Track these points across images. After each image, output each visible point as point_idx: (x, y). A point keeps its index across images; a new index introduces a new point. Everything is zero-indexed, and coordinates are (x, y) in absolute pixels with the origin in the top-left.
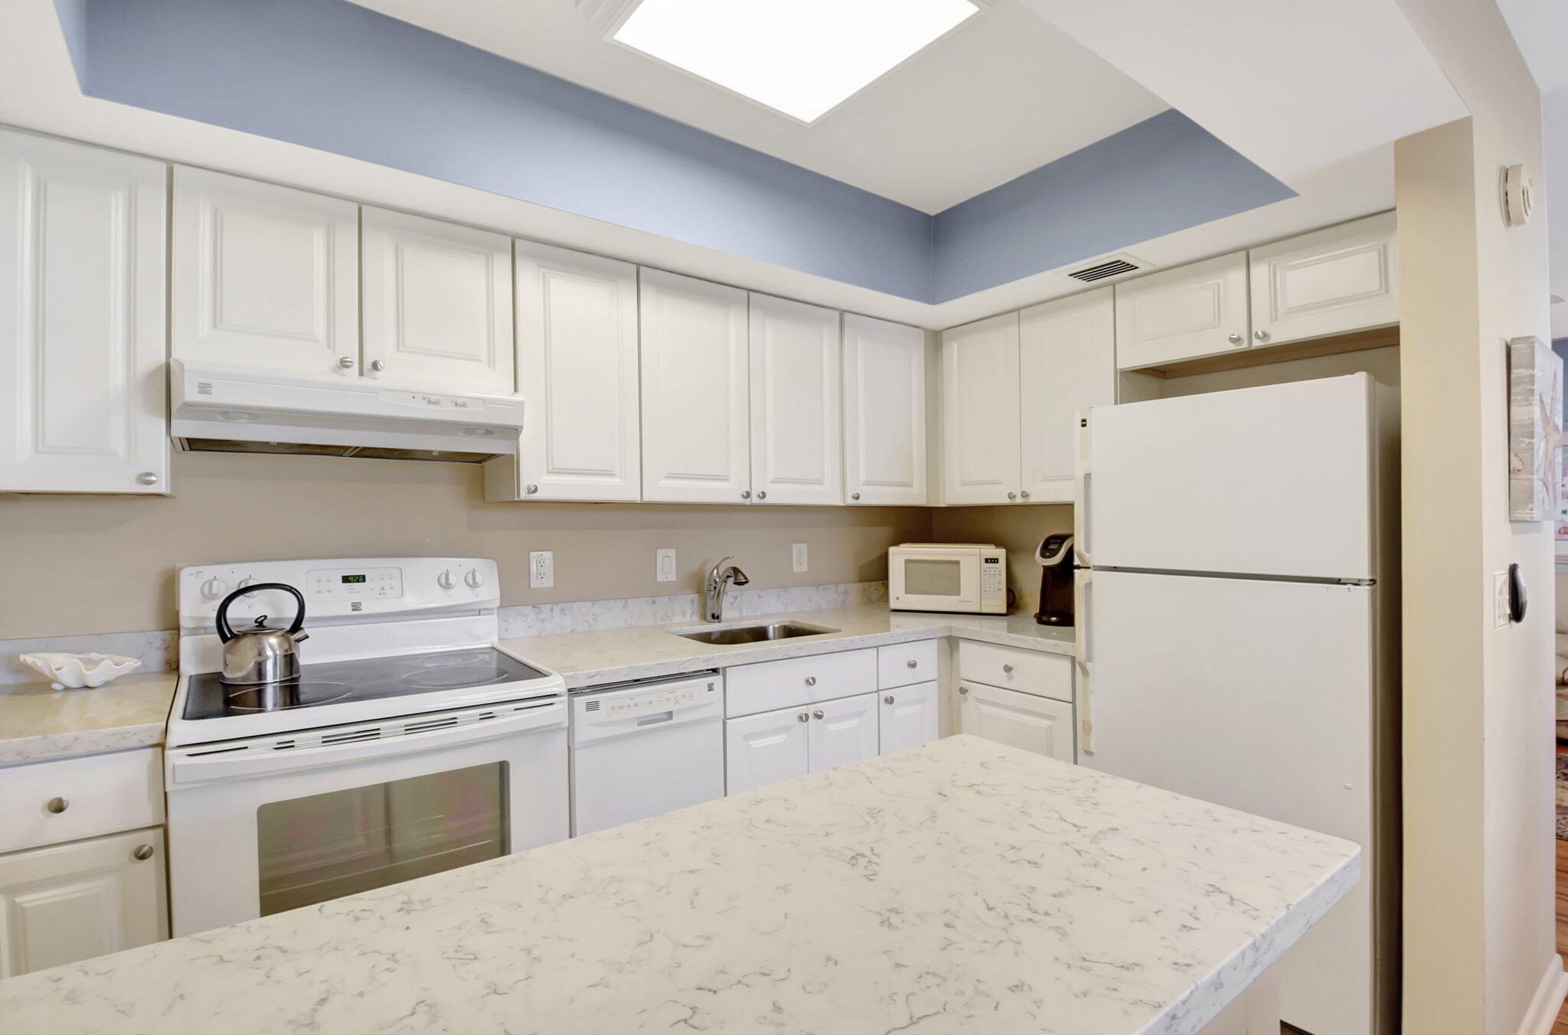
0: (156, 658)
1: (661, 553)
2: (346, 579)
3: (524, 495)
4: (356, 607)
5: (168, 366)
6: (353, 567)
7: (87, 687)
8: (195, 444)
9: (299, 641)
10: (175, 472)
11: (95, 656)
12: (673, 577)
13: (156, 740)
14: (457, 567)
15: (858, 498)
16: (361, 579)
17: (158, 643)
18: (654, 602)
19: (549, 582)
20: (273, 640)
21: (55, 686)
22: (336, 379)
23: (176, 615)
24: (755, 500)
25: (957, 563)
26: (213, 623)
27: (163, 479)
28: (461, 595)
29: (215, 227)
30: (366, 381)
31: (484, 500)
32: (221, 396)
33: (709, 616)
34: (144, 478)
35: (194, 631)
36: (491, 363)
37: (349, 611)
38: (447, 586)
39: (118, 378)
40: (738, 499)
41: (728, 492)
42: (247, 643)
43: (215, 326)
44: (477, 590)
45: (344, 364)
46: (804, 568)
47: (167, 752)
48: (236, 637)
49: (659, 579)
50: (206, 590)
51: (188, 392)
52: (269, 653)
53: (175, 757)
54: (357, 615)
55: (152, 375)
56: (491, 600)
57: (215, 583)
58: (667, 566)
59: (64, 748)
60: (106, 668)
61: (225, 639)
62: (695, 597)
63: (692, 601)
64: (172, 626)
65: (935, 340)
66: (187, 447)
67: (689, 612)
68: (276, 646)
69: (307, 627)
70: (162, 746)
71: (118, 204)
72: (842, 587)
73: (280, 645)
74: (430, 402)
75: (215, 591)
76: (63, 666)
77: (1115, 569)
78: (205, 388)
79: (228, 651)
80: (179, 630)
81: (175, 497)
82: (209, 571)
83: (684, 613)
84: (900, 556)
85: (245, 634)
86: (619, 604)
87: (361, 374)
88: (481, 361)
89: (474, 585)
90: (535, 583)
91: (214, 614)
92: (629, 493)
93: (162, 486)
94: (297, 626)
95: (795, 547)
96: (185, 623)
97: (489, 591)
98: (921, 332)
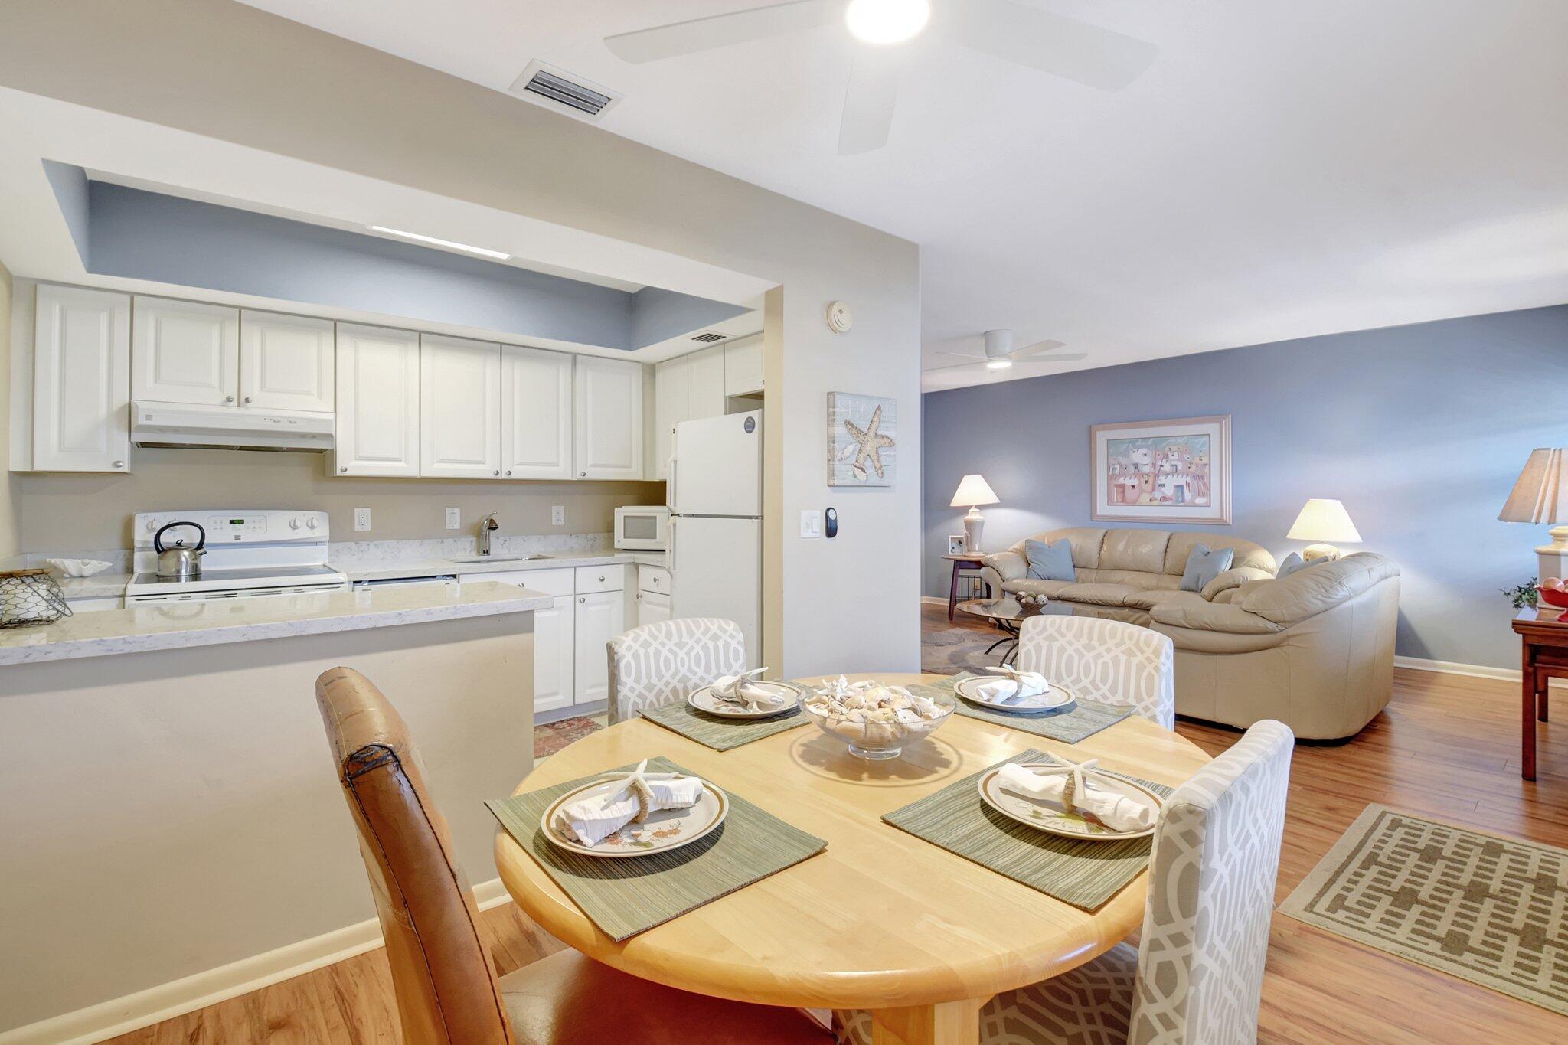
0: (120, 565)
1: (449, 511)
2: (232, 522)
3: (339, 473)
4: (237, 538)
5: (130, 404)
6: (236, 515)
7: (82, 577)
8: (144, 445)
9: (201, 554)
10: (134, 461)
11: (86, 561)
12: (457, 526)
13: (120, 593)
14: (301, 517)
15: (584, 475)
16: (242, 522)
17: (121, 557)
18: (442, 542)
19: (367, 527)
20: (186, 553)
21: (66, 575)
22: (225, 410)
23: (132, 541)
24: (504, 476)
25: (655, 517)
26: (153, 545)
27: (127, 462)
28: (303, 533)
29: (157, 330)
30: (242, 411)
31: (324, 475)
32: (156, 422)
33: (481, 552)
34: (116, 464)
35: (142, 549)
36: (320, 396)
37: (233, 541)
38: (295, 527)
39: (103, 412)
40: (491, 476)
41: (485, 471)
42: (170, 554)
43: (156, 382)
44: (314, 530)
45: (229, 400)
46: (561, 522)
47: (126, 598)
48: (165, 551)
49: (447, 527)
50: (150, 526)
51: (140, 420)
52: (183, 559)
53: (130, 601)
54: (238, 544)
55: (122, 409)
56: (324, 537)
57: (155, 522)
58: (454, 519)
59: (76, 594)
60: (93, 566)
61: (159, 552)
62: (474, 539)
63: (472, 542)
64: (129, 546)
65: (651, 370)
66: (140, 445)
67: (469, 549)
68: (187, 557)
69: (205, 548)
70: (123, 596)
71: (104, 318)
72: (591, 536)
73: (190, 556)
74: (274, 421)
75: (154, 527)
76: (71, 565)
77: (693, 515)
78: (149, 417)
79: (160, 558)
80: (133, 549)
81: (132, 474)
82: (152, 516)
83: (465, 550)
84: (621, 513)
85: (170, 549)
86: (417, 542)
87: (239, 405)
88: (313, 394)
89: (312, 527)
90: (358, 528)
91: (153, 540)
92: (412, 472)
93: (125, 468)
94: (200, 546)
95: (554, 508)
96: (137, 544)
97: (322, 531)
98: (641, 365)
